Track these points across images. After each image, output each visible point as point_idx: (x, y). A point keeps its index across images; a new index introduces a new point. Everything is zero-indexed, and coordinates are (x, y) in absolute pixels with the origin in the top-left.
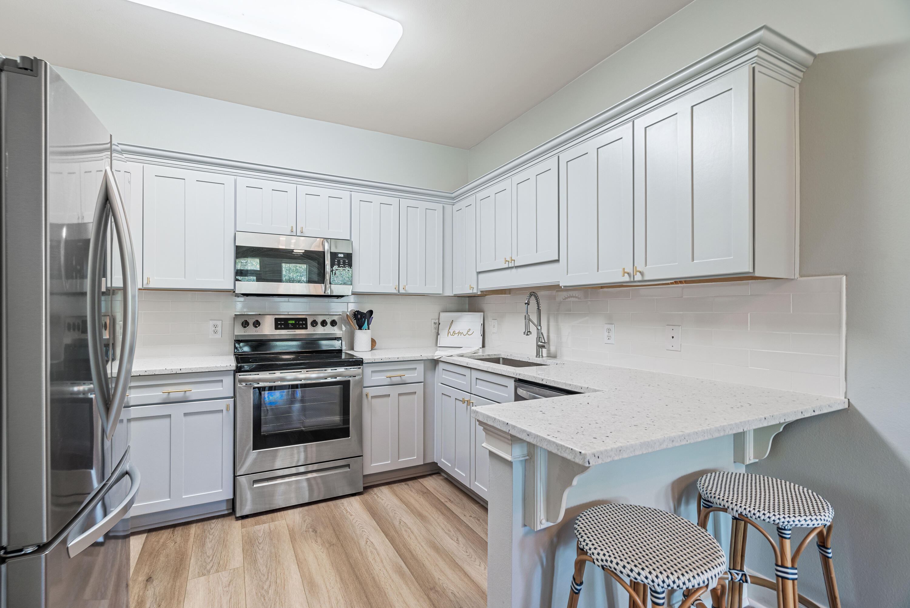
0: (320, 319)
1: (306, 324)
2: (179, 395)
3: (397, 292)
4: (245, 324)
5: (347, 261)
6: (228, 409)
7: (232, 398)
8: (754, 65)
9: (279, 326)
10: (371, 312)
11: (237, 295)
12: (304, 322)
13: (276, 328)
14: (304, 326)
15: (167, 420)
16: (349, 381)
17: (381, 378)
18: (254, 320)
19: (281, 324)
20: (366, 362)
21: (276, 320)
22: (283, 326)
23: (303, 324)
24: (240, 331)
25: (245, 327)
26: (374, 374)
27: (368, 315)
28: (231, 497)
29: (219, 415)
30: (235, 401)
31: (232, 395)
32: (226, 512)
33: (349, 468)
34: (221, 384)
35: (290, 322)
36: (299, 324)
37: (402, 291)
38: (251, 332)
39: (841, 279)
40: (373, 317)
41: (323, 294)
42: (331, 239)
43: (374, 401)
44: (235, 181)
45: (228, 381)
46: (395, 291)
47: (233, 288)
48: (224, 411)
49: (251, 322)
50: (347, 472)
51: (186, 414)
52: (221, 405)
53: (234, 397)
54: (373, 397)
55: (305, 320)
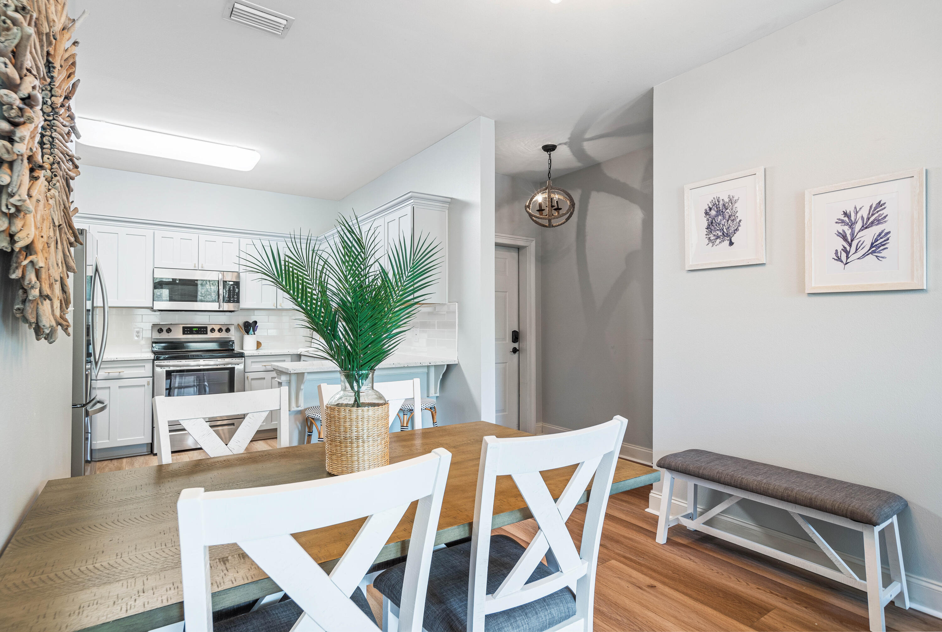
0: (216, 328)
1: (206, 331)
2: (116, 375)
3: (276, 308)
4: (160, 331)
5: (236, 287)
6: (148, 384)
7: (151, 377)
8: (414, 206)
9: (186, 332)
10: (256, 322)
11: (155, 311)
12: (205, 329)
13: (184, 333)
14: (205, 332)
15: (107, 391)
16: (234, 368)
17: (258, 366)
18: (167, 328)
19: (187, 331)
20: (247, 355)
21: (184, 328)
22: (189, 332)
23: (204, 331)
24: (157, 336)
25: (160, 333)
26: (253, 364)
27: (253, 325)
28: (151, 442)
29: (143, 388)
30: (153, 379)
31: (151, 375)
32: (147, 453)
33: (234, 426)
34: (144, 368)
35: (195, 329)
36: (201, 331)
37: (279, 307)
38: (165, 336)
39: (455, 304)
40: (258, 326)
41: (218, 310)
42: (223, 271)
43: (253, 382)
44: (154, 233)
45: (149, 366)
46: (274, 308)
47: (152, 306)
48: (146, 386)
49: (165, 329)
50: (232, 428)
51: (120, 387)
52: (144, 381)
53: (153, 376)
54: (252, 379)
55: (206, 328)
